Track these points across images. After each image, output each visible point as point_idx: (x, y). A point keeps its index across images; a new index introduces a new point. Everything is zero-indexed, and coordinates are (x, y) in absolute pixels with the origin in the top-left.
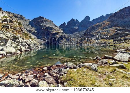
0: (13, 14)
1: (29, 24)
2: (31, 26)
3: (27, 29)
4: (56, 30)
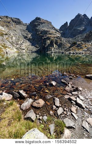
0: (11, 18)
1: (26, 30)
2: (28, 31)
3: (23, 36)
4: (51, 34)
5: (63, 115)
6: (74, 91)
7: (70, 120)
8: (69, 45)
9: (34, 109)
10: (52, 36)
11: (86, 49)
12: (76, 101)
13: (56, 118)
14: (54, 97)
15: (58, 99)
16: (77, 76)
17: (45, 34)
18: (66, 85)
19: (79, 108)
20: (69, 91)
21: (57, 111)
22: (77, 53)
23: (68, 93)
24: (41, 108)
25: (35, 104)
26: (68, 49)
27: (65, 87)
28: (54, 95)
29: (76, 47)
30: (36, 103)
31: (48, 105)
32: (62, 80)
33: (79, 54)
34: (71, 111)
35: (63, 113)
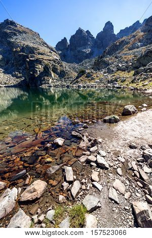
4: (42, 54)
5: (81, 193)
6: (93, 145)
7: (92, 197)
8: (76, 74)
9: (25, 207)
10: (45, 57)
11: (98, 80)
12: (96, 162)
13: (70, 204)
14: (63, 166)
15: (71, 168)
16: (93, 122)
17: (30, 53)
18: (80, 139)
19: (101, 170)
20: (85, 148)
21: (70, 191)
22: (88, 87)
23: (84, 152)
24: (39, 198)
25: (27, 196)
26: (75, 80)
27: (79, 144)
28: (62, 163)
29: (86, 77)
30: (28, 191)
31: (54, 186)
32: (74, 133)
33: (92, 87)
34: (93, 181)
35: (80, 189)
